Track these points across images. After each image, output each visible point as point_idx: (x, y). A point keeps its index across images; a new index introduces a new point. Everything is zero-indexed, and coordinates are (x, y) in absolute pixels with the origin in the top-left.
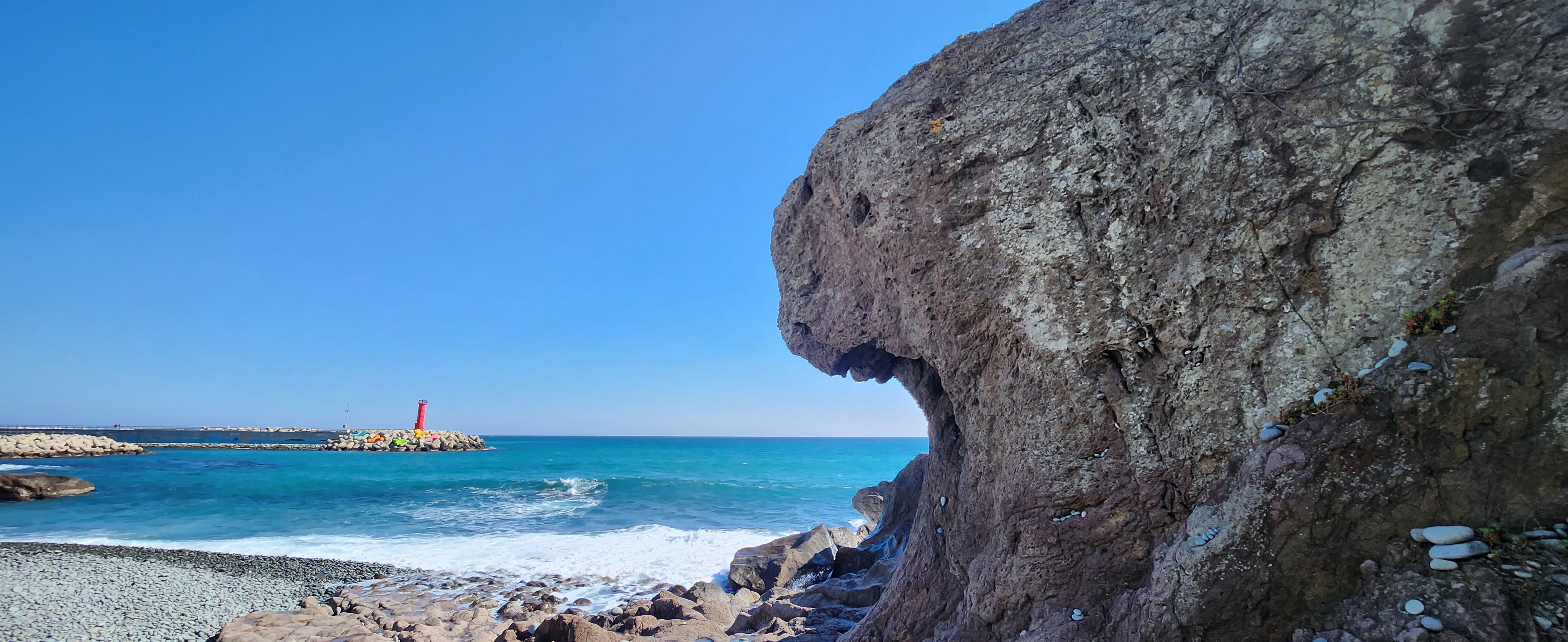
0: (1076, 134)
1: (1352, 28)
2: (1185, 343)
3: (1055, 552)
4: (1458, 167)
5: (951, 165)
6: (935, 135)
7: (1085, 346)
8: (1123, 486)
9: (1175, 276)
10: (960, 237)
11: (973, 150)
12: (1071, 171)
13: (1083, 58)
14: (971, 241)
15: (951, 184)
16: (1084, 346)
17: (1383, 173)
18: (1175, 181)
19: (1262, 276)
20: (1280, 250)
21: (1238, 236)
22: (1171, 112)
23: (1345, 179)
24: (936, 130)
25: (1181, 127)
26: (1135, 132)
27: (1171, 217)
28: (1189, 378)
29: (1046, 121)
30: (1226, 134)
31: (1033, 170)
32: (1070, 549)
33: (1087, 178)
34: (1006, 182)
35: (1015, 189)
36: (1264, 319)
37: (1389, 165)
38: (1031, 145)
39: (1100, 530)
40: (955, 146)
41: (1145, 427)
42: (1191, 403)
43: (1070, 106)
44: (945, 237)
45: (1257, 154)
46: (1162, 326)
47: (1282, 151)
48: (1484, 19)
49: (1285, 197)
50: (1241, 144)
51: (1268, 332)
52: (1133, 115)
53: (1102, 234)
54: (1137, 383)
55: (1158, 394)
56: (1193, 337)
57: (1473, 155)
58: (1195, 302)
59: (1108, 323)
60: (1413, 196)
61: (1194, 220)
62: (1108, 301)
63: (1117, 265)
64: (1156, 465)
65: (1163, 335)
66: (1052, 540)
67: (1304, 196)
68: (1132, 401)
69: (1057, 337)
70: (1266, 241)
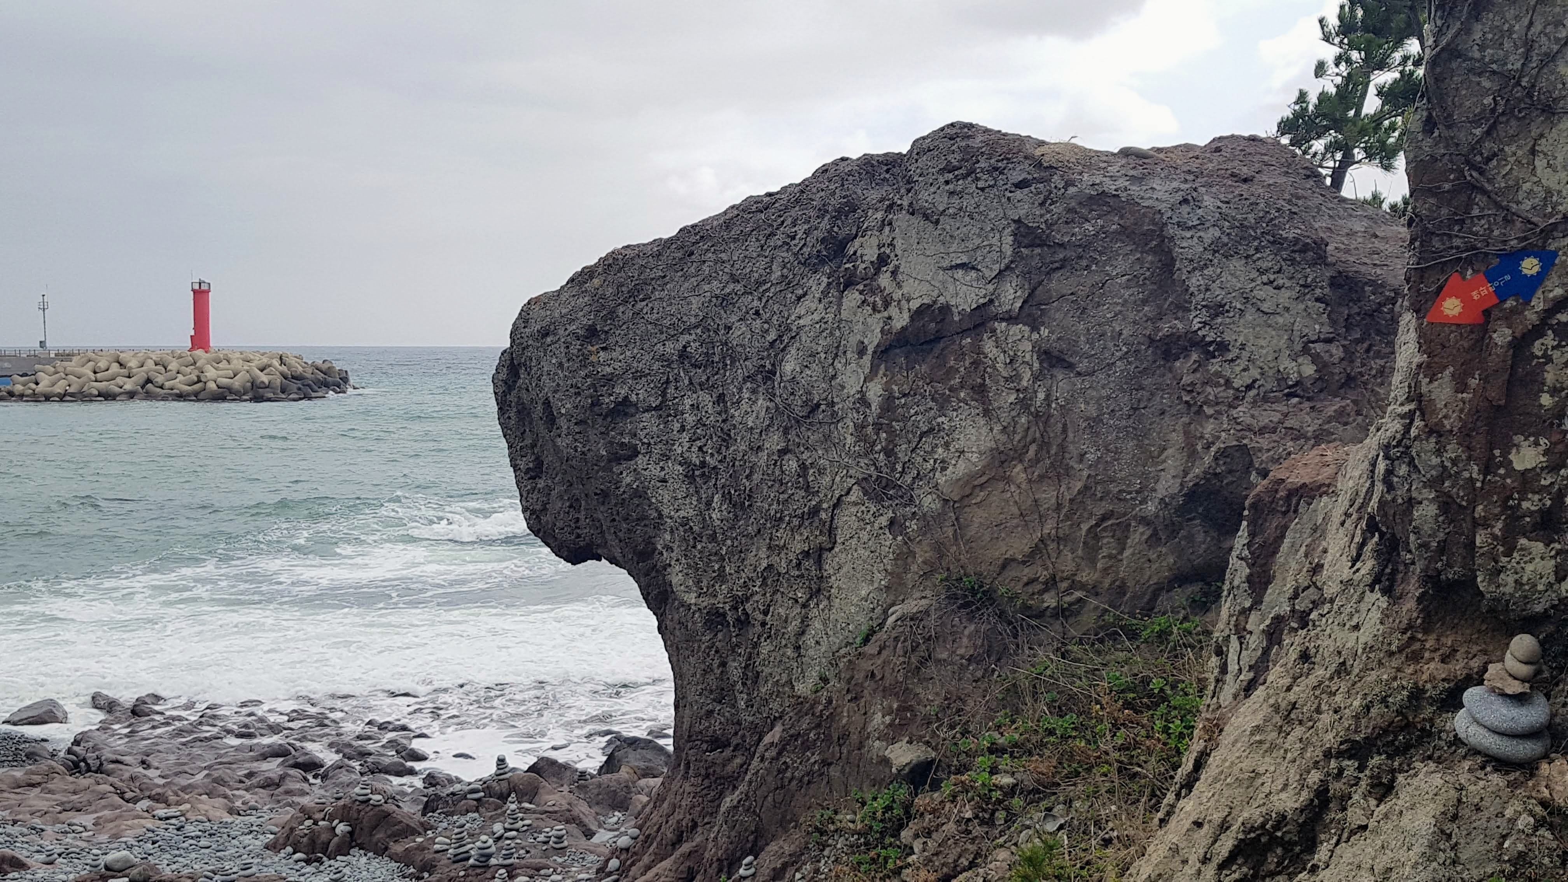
0: (688, 402)
1: (834, 377)
2: (761, 617)
3: (706, 783)
4: (884, 521)
5: (607, 400)
6: (592, 364)
7: (705, 604)
8: (736, 734)
9: (751, 559)
10: (621, 473)
11: (621, 391)
12: (685, 436)
13: (688, 330)
14: (628, 480)
15: (609, 419)
16: (705, 602)
17: (854, 510)
18: (748, 471)
19: (797, 573)
20: (806, 554)
21: (782, 535)
22: (744, 406)
23: (835, 506)
24: (593, 358)
25: (750, 424)
26: (724, 416)
27: (747, 503)
28: (765, 648)
29: (668, 382)
30: (774, 441)
31: (661, 426)
32: (715, 782)
33: (695, 449)
34: (645, 432)
35: (652, 441)
36: (799, 610)
37: (855, 504)
38: (658, 402)
39: (729, 768)
40: (610, 380)
41: (744, 684)
42: (767, 670)
43: (682, 374)
44: (611, 470)
45: (792, 465)
46: (747, 599)
47: (803, 467)
48: (897, 402)
49: (806, 510)
50: (783, 452)
51: (802, 622)
52: (721, 398)
53: (709, 504)
54: (738, 645)
55: (749, 658)
56: (766, 613)
57: (890, 514)
58: (764, 584)
59: (717, 587)
60: (864, 536)
61: (760, 509)
62: (716, 567)
63: (720, 537)
64: (751, 719)
65: (748, 606)
66: (703, 772)
67: (815, 511)
68: (734, 660)
69: (688, 590)
70: (798, 546)
